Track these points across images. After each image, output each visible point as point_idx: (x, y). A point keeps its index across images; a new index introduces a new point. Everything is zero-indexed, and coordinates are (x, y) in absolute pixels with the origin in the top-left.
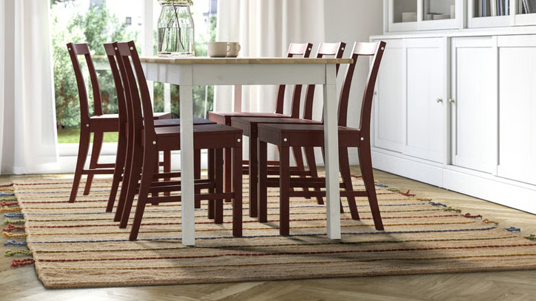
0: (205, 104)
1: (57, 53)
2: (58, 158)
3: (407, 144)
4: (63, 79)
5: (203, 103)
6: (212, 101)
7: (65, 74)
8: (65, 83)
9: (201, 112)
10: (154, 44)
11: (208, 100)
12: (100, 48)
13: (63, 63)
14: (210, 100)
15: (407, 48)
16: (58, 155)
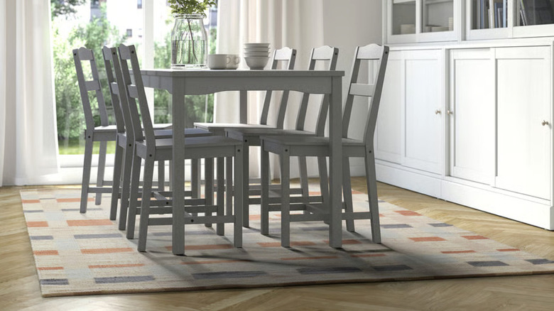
0: (205, 115)
2: (59, 169)
3: (406, 156)
4: (65, 90)
5: (203, 114)
6: (212, 113)
8: (66, 95)
10: (154, 56)
11: (208, 112)
13: (64, 74)
14: (211, 111)
15: (405, 60)
16: (59, 166)
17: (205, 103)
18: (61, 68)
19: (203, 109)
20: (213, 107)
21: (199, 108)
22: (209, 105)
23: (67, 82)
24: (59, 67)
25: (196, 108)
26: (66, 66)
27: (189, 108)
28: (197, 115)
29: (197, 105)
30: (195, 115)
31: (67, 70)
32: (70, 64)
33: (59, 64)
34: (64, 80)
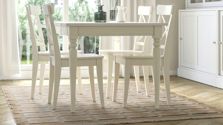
0: (95, 44)
1: (20, 19)
2: (20, 71)
3: (198, 65)
4: (23, 31)
5: (94, 44)
6: (99, 43)
7: (24, 29)
8: (24, 34)
9: (93, 48)
10: (69, 14)
11: (96, 42)
12: (41, 16)
13: (23, 23)
14: (98, 42)
15: (198, 16)
16: (20, 70)
17: (95, 38)
18: (21, 20)
19: (94, 41)
20: (99, 40)
21: (92, 40)
22: (97, 39)
23: (24, 27)
24: (20, 20)
25: (90, 40)
26: (24, 19)
27: (87, 40)
28: (91, 44)
29: (91, 39)
30: (90, 44)
31: (24, 21)
32: (26, 18)
33: (20, 18)
34: (23, 26)
